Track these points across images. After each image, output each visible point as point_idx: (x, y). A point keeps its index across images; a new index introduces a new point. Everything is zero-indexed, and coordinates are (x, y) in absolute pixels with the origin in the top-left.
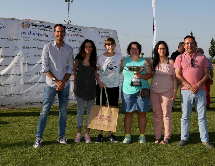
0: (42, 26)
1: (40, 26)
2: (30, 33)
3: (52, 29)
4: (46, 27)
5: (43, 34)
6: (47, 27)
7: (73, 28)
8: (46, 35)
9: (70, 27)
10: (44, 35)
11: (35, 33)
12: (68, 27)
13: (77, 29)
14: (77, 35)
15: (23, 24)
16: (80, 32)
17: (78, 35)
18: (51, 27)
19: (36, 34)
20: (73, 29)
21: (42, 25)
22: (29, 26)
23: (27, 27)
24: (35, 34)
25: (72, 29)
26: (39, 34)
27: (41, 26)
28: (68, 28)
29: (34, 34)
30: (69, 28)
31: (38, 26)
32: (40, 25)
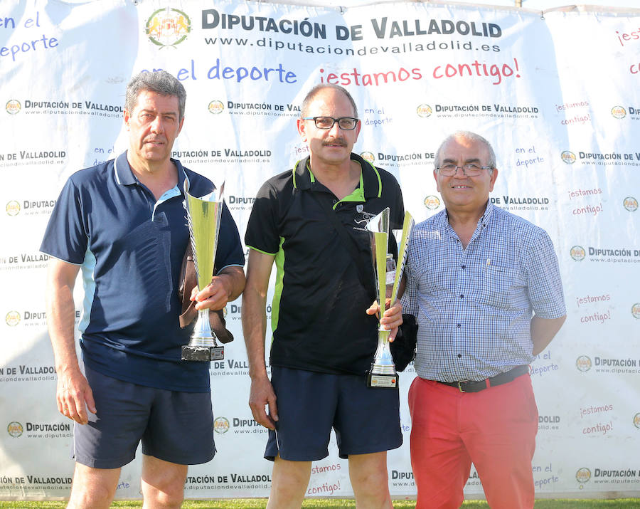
0: (265, 23)
1: (248, 24)
2: (190, 70)
3: (324, 36)
4: (286, 26)
5: (266, 72)
6: (289, 30)
7: (448, 27)
8: (284, 75)
9: (433, 22)
10: (273, 76)
11: (217, 67)
12: (417, 22)
13: (479, 29)
14: (473, 69)
15: (151, 24)
16: (496, 48)
17: (481, 68)
18: (316, 25)
19: (225, 72)
20: (452, 31)
21: (261, 20)
22: (189, 30)
23: (174, 38)
24: (217, 76)
25: (445, 32)
26: (243, 73)
27: (257, 23)
28: (421, 29)
29: (214, 73)
30: (425, 26)
31: (237, 22)
32: (252, 19)
